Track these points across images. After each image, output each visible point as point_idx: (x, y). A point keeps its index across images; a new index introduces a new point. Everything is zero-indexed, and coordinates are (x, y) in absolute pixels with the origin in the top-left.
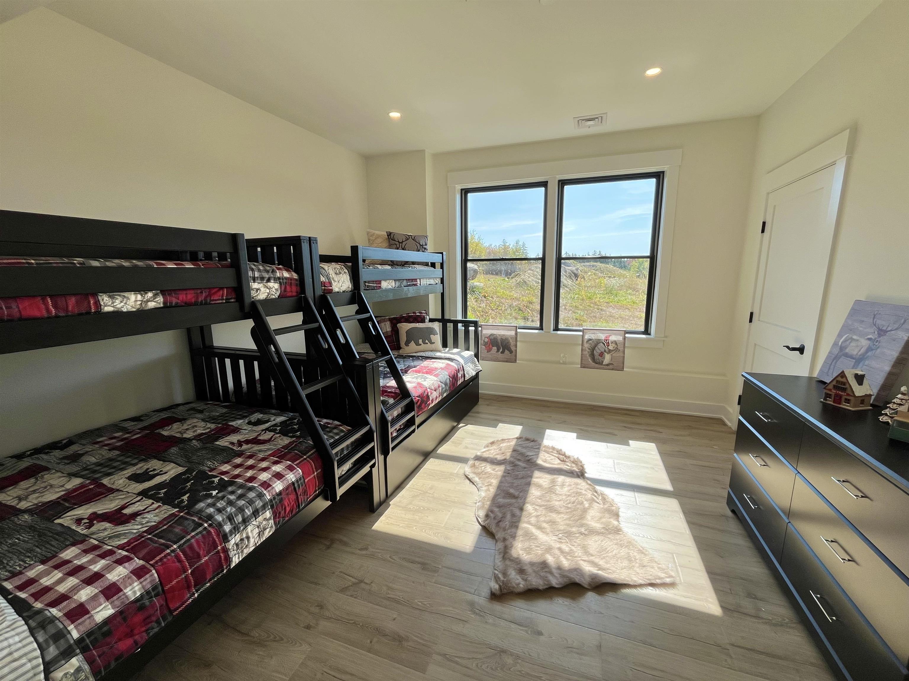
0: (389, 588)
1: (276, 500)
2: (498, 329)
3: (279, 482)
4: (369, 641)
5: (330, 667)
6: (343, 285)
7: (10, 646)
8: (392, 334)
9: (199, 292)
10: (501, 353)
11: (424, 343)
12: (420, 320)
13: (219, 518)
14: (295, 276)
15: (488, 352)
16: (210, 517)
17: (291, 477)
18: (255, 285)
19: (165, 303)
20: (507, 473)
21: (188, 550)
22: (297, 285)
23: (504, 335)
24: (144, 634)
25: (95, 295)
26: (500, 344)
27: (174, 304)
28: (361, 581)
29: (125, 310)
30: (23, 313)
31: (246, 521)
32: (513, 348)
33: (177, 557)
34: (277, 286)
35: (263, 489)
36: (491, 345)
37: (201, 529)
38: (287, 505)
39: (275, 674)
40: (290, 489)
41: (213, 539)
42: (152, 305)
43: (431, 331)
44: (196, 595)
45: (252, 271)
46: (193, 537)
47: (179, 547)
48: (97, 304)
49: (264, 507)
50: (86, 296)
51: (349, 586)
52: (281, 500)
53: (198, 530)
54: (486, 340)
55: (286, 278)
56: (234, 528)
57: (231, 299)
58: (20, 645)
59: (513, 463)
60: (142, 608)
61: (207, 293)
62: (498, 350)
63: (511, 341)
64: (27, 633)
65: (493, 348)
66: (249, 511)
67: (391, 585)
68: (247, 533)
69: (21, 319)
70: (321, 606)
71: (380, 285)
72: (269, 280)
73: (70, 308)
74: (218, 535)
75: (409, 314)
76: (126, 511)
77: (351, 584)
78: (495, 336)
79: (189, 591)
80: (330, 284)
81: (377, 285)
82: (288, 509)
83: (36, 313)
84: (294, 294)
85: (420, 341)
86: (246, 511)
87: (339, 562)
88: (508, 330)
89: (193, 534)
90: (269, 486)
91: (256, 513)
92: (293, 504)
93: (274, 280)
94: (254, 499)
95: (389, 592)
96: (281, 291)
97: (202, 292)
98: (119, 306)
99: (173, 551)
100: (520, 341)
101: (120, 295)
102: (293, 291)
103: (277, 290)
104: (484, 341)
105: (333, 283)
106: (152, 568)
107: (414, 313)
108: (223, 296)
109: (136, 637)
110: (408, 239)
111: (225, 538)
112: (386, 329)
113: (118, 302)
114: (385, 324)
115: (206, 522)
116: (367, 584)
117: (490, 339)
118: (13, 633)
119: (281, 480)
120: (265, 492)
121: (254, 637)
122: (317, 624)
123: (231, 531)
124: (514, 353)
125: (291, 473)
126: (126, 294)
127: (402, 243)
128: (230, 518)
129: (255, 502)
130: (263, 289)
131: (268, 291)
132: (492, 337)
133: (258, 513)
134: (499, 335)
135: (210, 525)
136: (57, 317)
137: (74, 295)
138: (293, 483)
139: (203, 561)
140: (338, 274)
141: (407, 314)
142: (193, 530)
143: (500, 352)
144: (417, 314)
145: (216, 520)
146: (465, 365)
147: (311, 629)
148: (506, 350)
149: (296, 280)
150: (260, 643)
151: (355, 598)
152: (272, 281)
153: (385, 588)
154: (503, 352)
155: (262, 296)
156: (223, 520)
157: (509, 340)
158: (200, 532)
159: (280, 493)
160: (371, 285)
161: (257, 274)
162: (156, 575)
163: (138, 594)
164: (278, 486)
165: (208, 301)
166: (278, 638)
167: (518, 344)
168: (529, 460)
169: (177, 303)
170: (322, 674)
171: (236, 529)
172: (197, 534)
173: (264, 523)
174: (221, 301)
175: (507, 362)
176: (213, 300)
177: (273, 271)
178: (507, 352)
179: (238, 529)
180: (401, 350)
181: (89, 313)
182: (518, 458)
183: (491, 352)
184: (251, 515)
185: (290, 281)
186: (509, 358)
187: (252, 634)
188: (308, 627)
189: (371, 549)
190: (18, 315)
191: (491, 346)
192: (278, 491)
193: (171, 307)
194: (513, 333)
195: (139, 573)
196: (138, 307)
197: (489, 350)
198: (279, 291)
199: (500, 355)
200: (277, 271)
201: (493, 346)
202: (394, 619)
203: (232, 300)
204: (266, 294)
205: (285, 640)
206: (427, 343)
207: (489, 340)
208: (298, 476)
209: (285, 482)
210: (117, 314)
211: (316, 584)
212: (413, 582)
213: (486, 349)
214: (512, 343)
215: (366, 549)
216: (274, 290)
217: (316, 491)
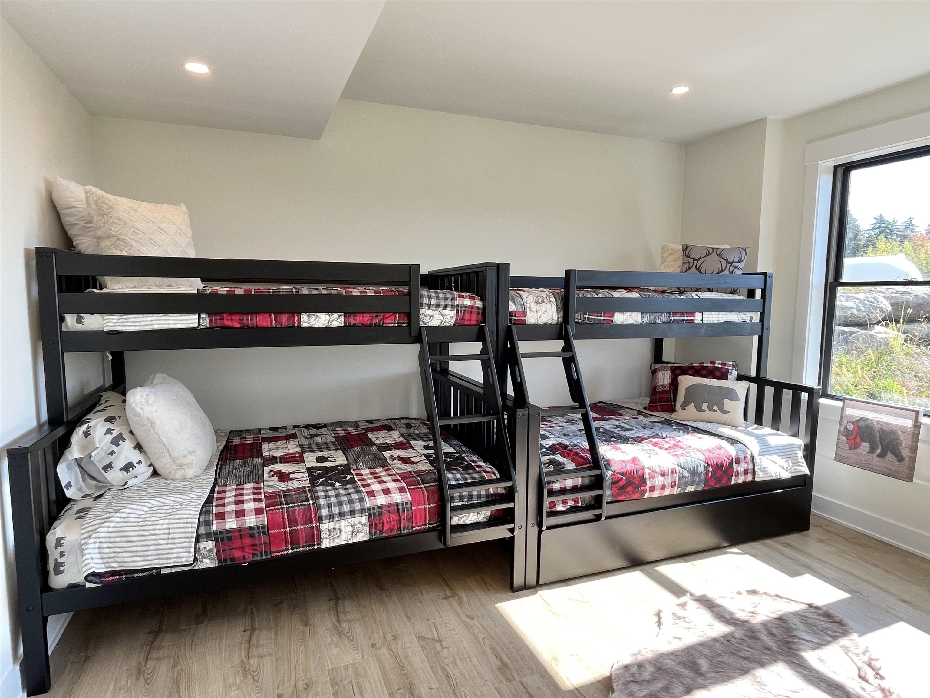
0: (454, 663)
1: (375, 511)
2: (876, 411)
3: (383, 496)
4: (397, 688)
5: (358, 682)
6: (543, 315)
7: (189, 514)
8: (670, 390)
9: (375, 315)
10: (879, 456)
11: (711, 409)
12: (718, 374)
13: (322, 502)
14: (479, 303)
15: (850, 449)
16: (317, 498)
17: (397, 498)
18: (429, 312)
19: (345, 323)
20: (727, 639)
21: (291, 513)
22: (478, 314)
23: (889, 424)
24: (251, 556)
25: (299, 314)
26: (878, 439)
27: (352, 324)
28: (440, 641)
29: (317, 326)
30: (258, 324)
31: (341, 515)
32: (906, 453)
33: (283, 513)
34: (453, 313)
35: (366, 496)
36: (858, 437)
37: (306, 503)
38: (385, 521)
39: (328, 658)
40: (393, 508)
41: (311, 515)
42: (335, 324)
43: (730, 394)
44: (290, 551)
45: (429, 298)
46: (298, 506)
47: (287, 508)
48: (299, 321)
49: (362, 511)
50: (294, 314)
51: (428, 638)
52: (380, 514)
53: (304, 503)
54: (851, 427)
55: (469, 307)
56: (330, 516)
57: (404, 323)
58: (192, 517)
59: (754, 632)
60: (252, 536)
61: (382, 317)
62: (872, 450)
63: (902, 438)
64: (198, 513)
65: (863, 444)
66: (347, 508)
67: (458, 661)
68: (340, 526)
69: (257, 327)
70: (395, 638)
71: (612, 319)
72: (445, 307)
73: (283, 323)
74: (315, 514)
75: (703, 363)
76: (291, 476)
77: (430, 637)
78: (869, 422)
79: (286, 546)
80: (524, 314)
81: (605, 318)
82: (387, 526)
83: (264, 324)
84: (475, 323)
85: (705, 406)
86: (344, 506)
87: (440, 614)
88: (898, 416)
89: (300, 504)
90: (374, 496)
91: (352, 513)
92: (394, 525)
93: (451, 308)
94: (354, 501)
95: (451, 665)
96: (457, 319)
97: (376, 316)
98: (312, 323)
99: (282, 508)
100: (924, 441)
101: (314, 315)
102: (472, 319)
103: (452, 317)
104: (846, 428)
105: (528, 313)
106: (265, 513)
107: (711, 363)
108: (395, 320)
109: (246, 555)
110: (709, 254)
111: (320, 519)
112: (663, 382)
113: (313, 319)
114: (664, 374)
115: (313, 500)
116: (442, 645)
117: (858, 426)
118: (194, 509)
119: (386, 496)
120: (367, 499)
121: (341, 627)
122: (380, 648)
123: (326, 516)
124: (906, 462)
125: (399, 494)
126: (319, 314)
127: (698, 260)
128: (329, 506)
129: (354, 503)
130: (436, 316)
131: (442, 318)
132: (863, 424)
133: (355, 514)
134: (878, 422)
135: (313, 504)
136: (276, 327)
137: (288, 313)
138: (397, 505)
139: (299, 527)
140: (539, 303)
141: (700, 363)
142: (301, 502)
143: (876, 454)
144: (716, 365)
145: (319, 502)
146: (759, 455)
147: (374, 648)
148: (889, 453)
149: (479, 308)
150: (340, 634)
151: (423, 650)
152: (449, 309)
153: (451, 660)
154: (882, 456)
155: (435, 322)
156: (324, 505)
157: (899, 436)
158: (305, 505)
159: (380, 507)
160: (594, 317)
161: (433, 302)
162: (266, 518)
163: (252, 525)
164: (381, 500)
165: (381, 324)
166: (351, 638)
167: (920, 445)
168: (788, 642)
169: (354, 324)
170: (349, 682)
171: (331, 517)
172: (302, 505)
173: (359, 525)
174: (393, 325)
175: (888, 475)
176: (386, 323)
177: (453, 299)
178: (890, 456)
179: (333, 518)
180: (675, 413)
181: (294, 326)
182: (774, 631)
183: (858, 451)
184: (348, 512)
185: (470, 310)
186: (894, 468)
187: (342, 624)
188: (373, 645)
189: (475, 621)
190: (255, 325)
191: (858, 439)
192: (379, 504)
193: (350, 326)
194: (909, 423)
195: (258, 511)
196: (326, 324)
197: (854, 446)
198: (455, 319)
199: (875, 460)
200: (458, 299)
201: (863, 440)
202: (430, 689)
203: (404, 325)
204: (440, 321)
205: (353, 643)
206: (716, 411)
207: (856, 429)
208: (405, 500)
209: (389, 499)
210: (311, 330)
211: (409, 619)
212: (478, 673)
213: (847, 443)
214: (905, 442)
215: (472, 618)
216: (448, 317)
217: (425, 525)
